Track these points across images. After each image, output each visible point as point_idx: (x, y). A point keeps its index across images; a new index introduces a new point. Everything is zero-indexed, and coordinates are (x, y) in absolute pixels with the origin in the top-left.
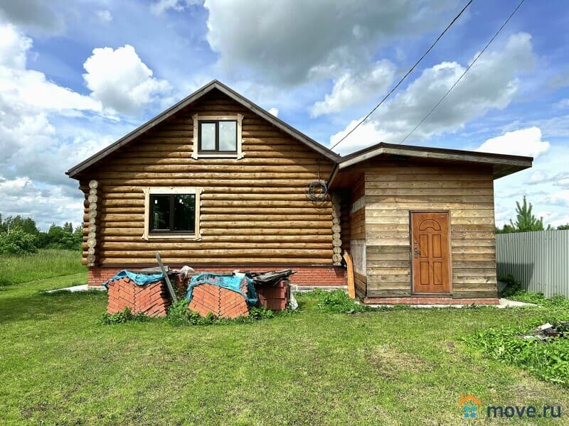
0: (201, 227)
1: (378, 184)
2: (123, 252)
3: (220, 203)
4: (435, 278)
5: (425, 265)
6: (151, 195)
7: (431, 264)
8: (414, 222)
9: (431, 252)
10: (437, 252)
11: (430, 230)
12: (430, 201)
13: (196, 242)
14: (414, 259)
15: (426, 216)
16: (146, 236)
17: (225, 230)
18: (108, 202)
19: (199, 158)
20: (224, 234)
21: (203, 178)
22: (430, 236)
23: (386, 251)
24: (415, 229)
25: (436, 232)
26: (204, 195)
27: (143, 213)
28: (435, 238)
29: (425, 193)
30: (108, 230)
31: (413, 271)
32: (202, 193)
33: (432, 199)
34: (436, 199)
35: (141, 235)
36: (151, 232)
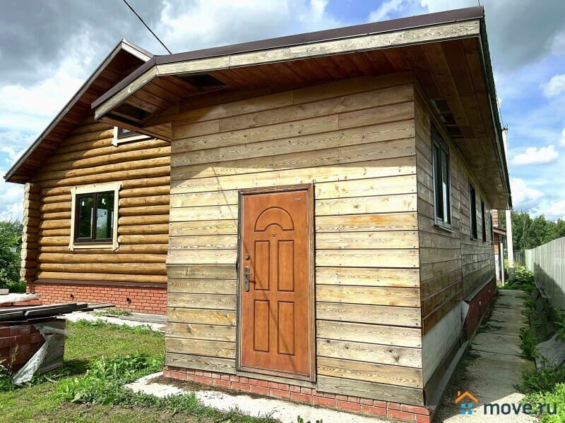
0: (119, 234)
1: (189, 142)
2: (55, 266)
3: (137, 200)
4: (280, 339)
5: (262, 305)
6: (77, 195)
7: (274, 306)
8: (247, 213)
9: (274, 277)
10: (286, 280)
11: (273, 229)
12: (275, 168)
13: (114, 253)
14: (242, 292)
15: (268, 199)
16: (71, 247)
17: (142, 237)
18: (45, 207)
19: (119, 144)
20: (141, 243)
21: (122, 169)
22: (274, 242)
23: (199, 275)
24: (248, 228)
25: (284, 235)
26: (123, 192)
27: (70, 218)
28: (284, 246)
29: (267, 150)
30: (44, 240)
31: (241, 320)
32: (121, 189)
33: (280, 163)
34: (287, 161)
35: (68, 245)
36: (76, 241)
